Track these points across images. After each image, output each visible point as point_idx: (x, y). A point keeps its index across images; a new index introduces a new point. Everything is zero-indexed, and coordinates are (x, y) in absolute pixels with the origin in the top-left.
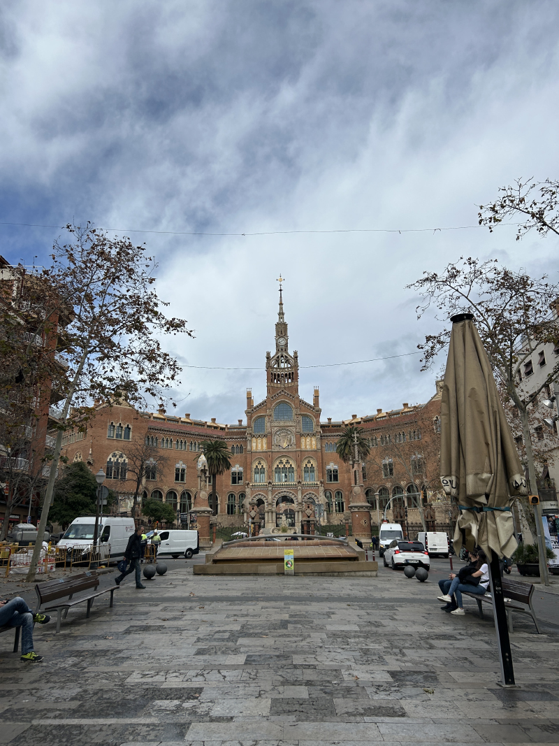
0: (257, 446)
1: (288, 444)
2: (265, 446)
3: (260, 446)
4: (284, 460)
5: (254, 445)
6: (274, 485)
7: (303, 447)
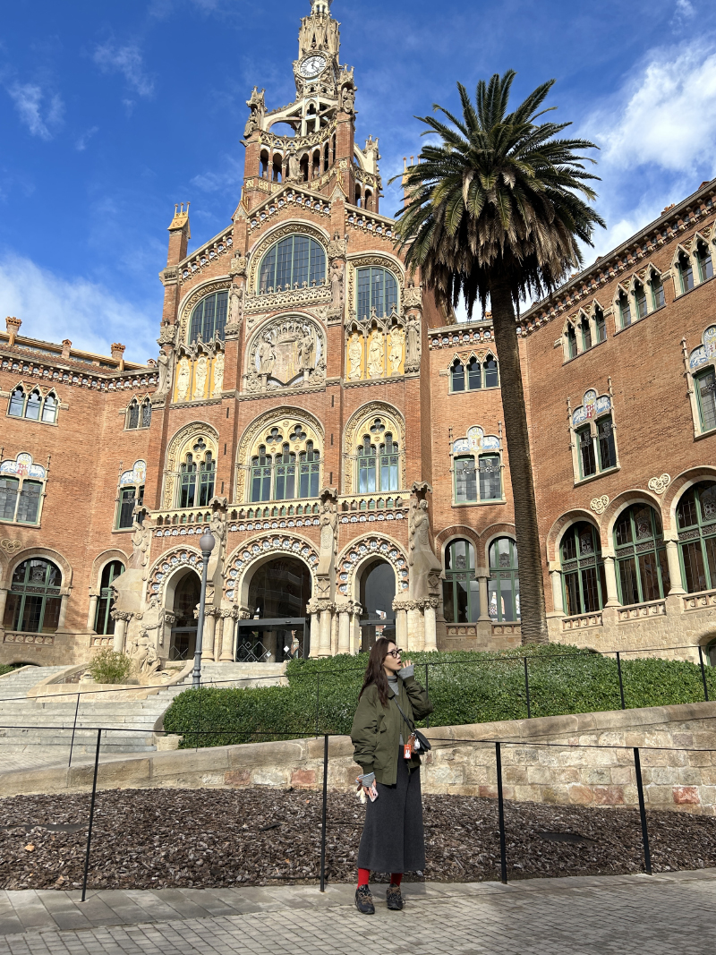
0: (191, 385)
1: (301, 365)
2: (219, 382)
3: (201, 382)
4: (286, 426)
5: (182, 382)
6: (234, 514)
7: (354, 372)
